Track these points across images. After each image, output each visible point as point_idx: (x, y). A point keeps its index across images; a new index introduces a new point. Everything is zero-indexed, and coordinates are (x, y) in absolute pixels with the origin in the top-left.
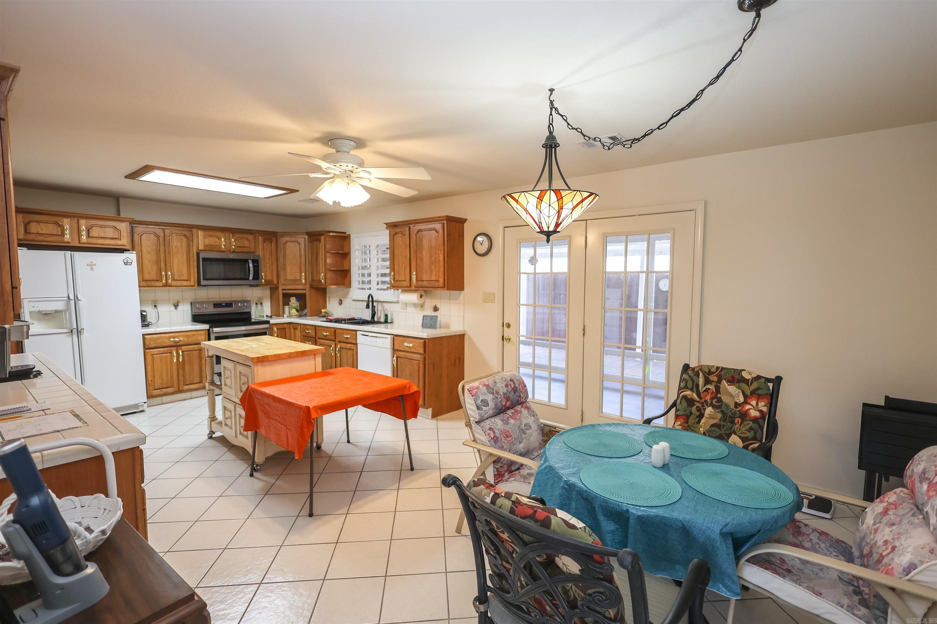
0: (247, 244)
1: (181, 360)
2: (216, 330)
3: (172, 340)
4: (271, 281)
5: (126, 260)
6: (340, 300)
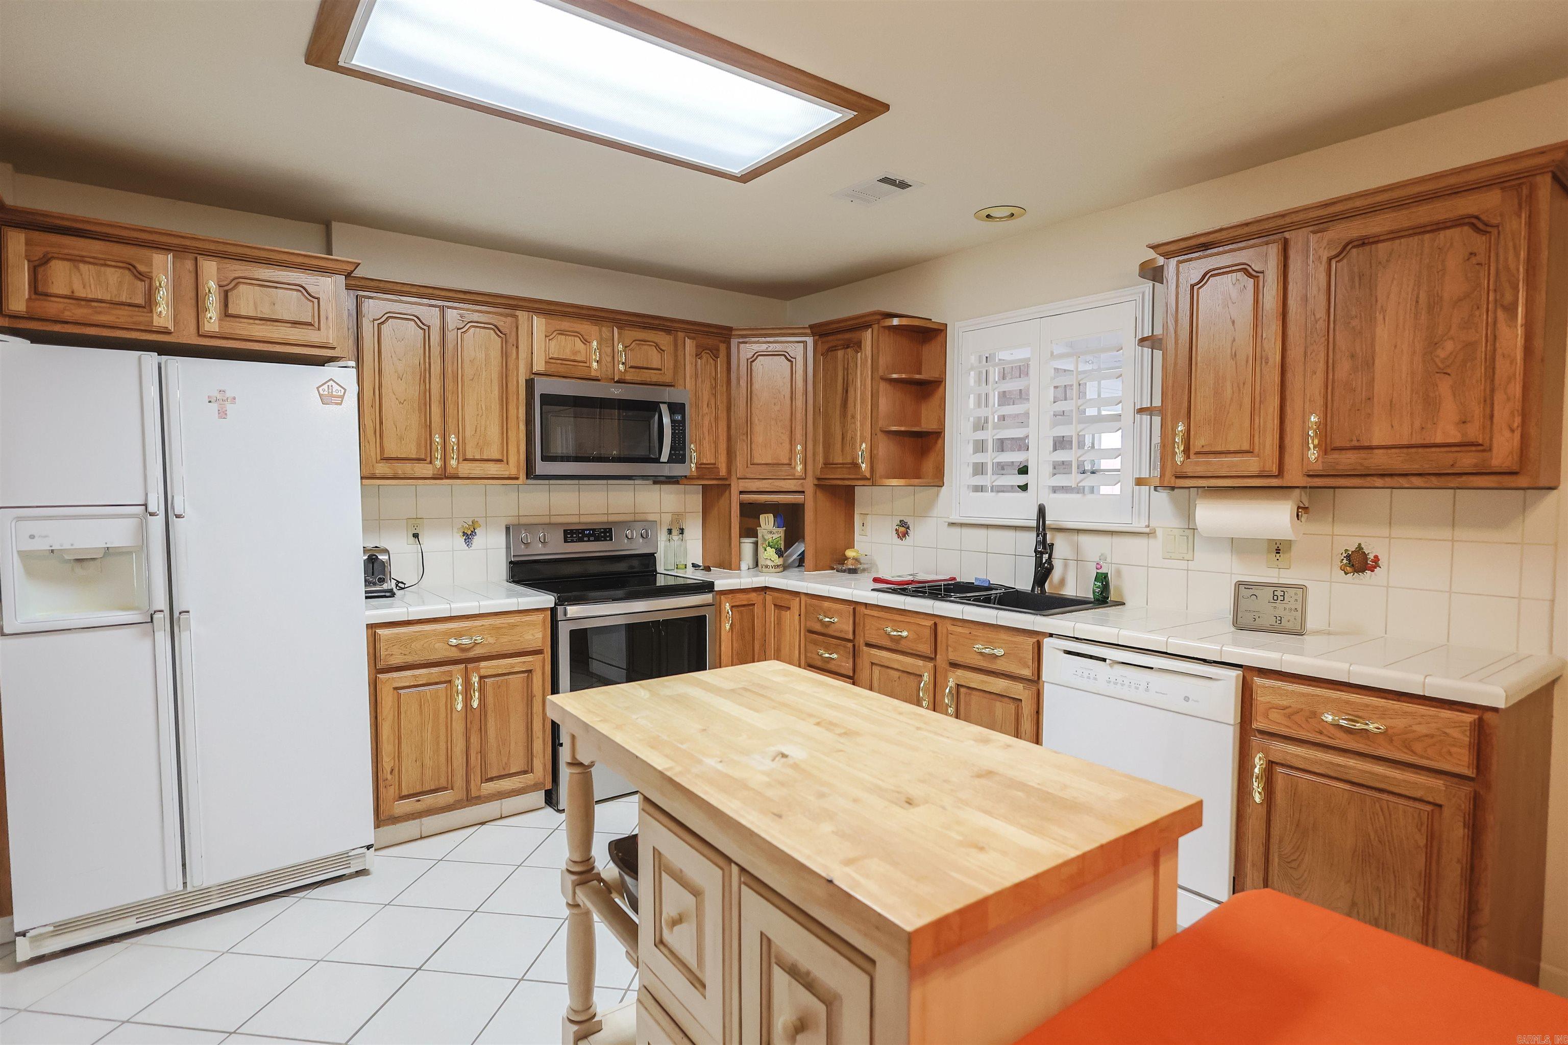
0: (655, 360)
1: (475, 704)
2: (573, 610)
3: (454, 642)
4: (712, 466)
5: (325, 387)
6: (900, 521)
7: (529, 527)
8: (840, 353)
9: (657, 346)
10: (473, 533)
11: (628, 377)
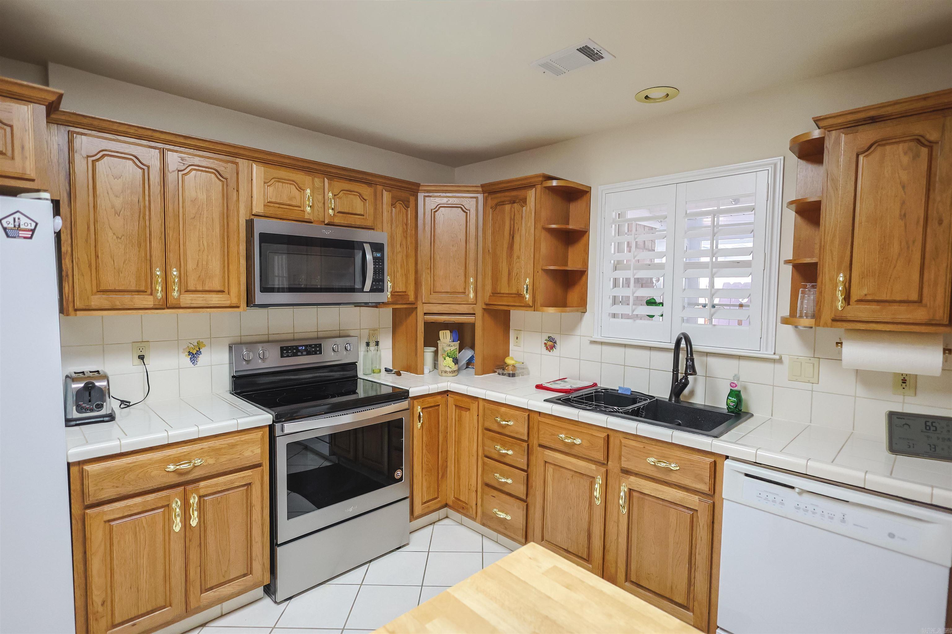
0: (358, 206)
1: (194, 523)
3: (172, 468)
4: (403, 294)
5: (11, 219)
6: (549, 337)
7: (251, 344)
8: (507, 207)
9: (360, 196)
10: (199, 352)
11: (337, 221)
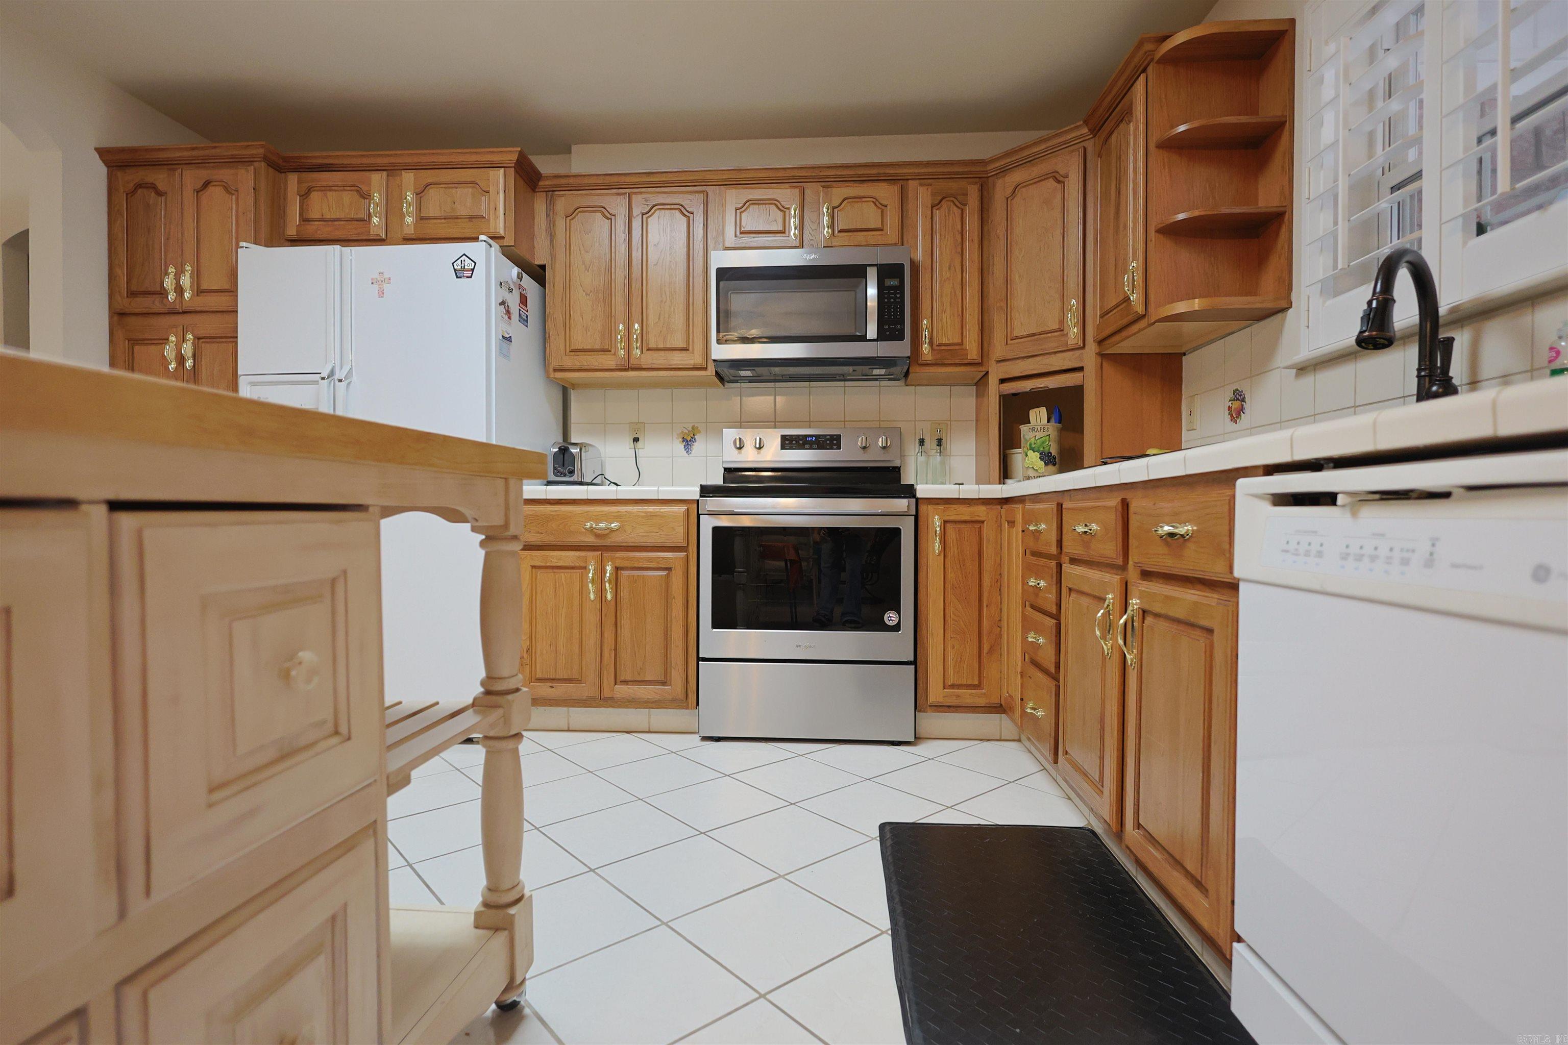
0: (873, 219)
1: (608, 596)
3: (590, 524)
4: (957, 347)
5: (459, 261)
6: (1234, 392)
8: (1114, 139)
9: (876, 202)
10: (693, 439)
11: (836, 243)
